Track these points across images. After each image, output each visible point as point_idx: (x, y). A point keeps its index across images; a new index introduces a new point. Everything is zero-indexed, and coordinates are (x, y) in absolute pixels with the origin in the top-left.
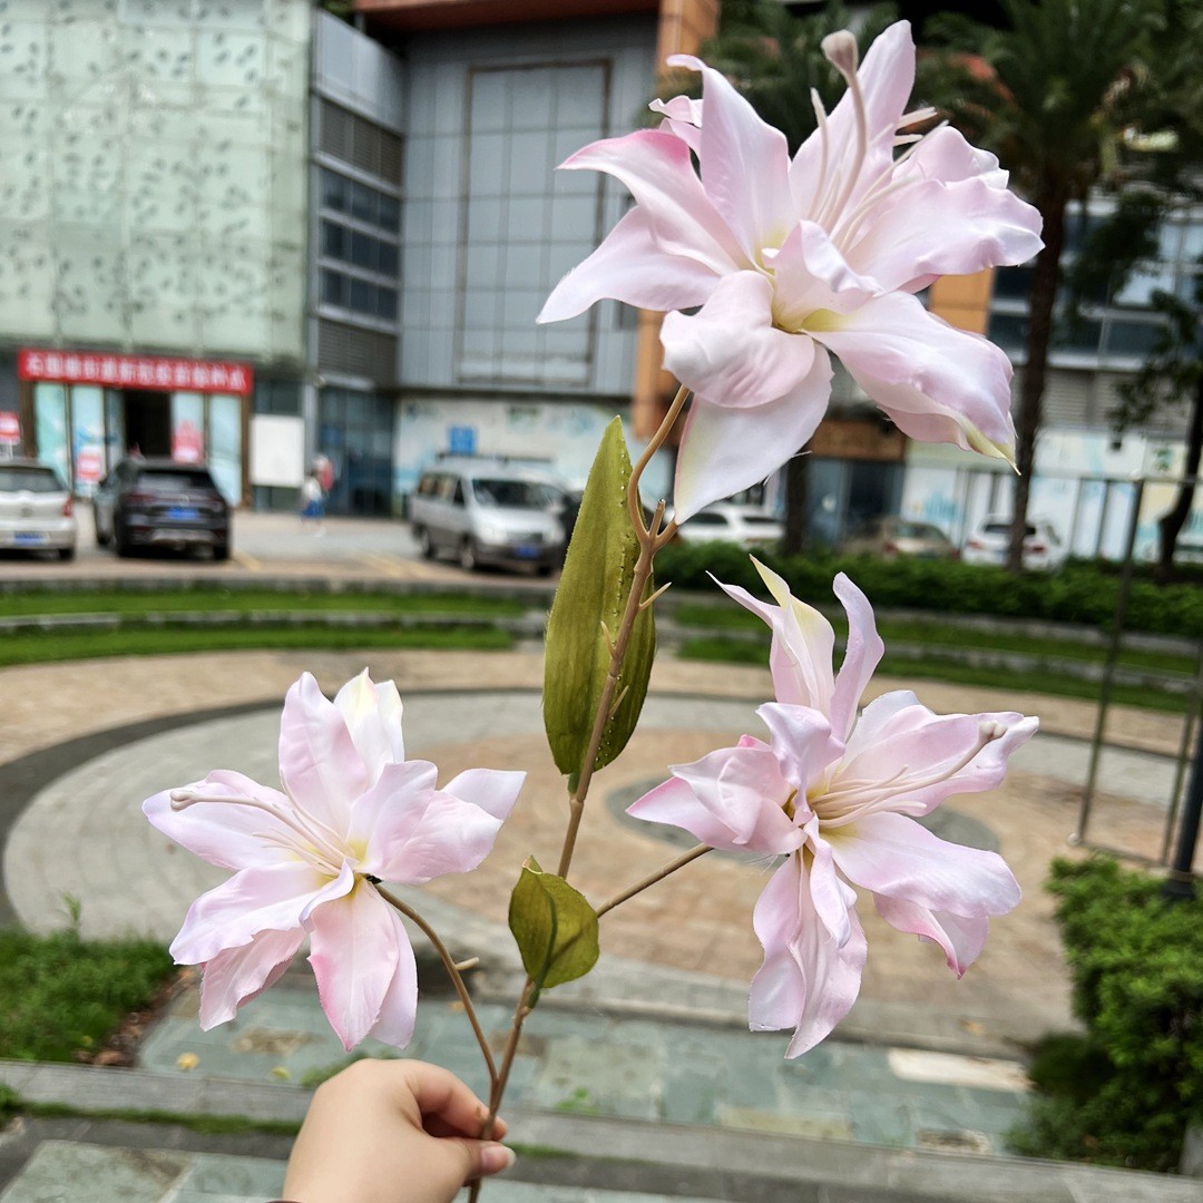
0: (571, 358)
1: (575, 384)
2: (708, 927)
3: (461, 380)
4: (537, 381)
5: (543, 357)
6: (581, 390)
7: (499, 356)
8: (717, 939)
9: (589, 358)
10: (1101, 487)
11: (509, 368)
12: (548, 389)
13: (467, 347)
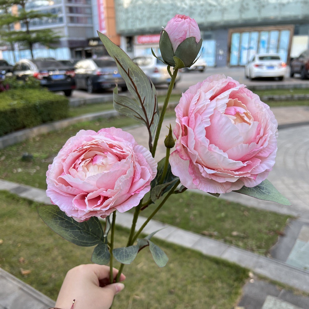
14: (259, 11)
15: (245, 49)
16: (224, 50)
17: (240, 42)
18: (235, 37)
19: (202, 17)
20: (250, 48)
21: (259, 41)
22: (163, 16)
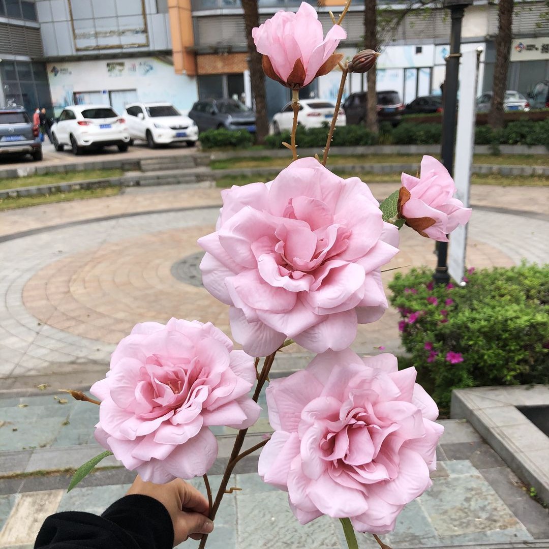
0: (137, 32)
1: (139, 46)
3: (78, 50)
4: (121, 47)
5: (120, 32)
6: (144, 50)
7: (96, 35)
9: (145, 31)
10: (415, 71)
11: (103, 42)
12: (128, 51)
13: (77, 31)
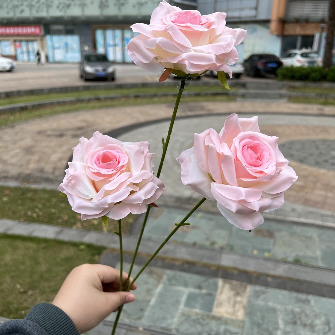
0: (251, 9)
1: (252, 17)
2: (322, 193)
4: (239, 17)
5: (242, 9)
6: (254, 19)
7: (228, 10)
8: (326, 197)
9: (256, 9)
11: (231, 14)
12: (243, 20)
14: (119, 9)
15: (110, 46)
16: (89, 46)
17: (105, 39)
18: (99, 34)
19: (61, 11)
20: (115, 45)
21: (123, 39)
22: (16, 7)
